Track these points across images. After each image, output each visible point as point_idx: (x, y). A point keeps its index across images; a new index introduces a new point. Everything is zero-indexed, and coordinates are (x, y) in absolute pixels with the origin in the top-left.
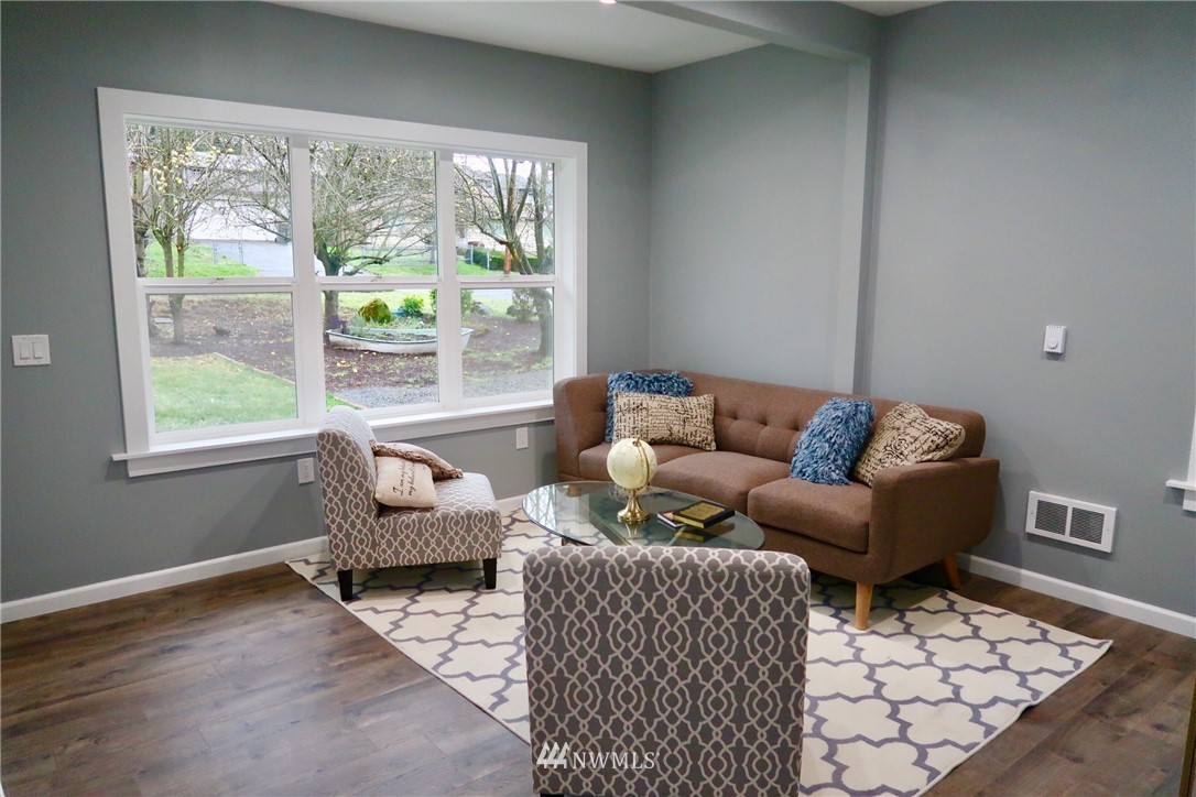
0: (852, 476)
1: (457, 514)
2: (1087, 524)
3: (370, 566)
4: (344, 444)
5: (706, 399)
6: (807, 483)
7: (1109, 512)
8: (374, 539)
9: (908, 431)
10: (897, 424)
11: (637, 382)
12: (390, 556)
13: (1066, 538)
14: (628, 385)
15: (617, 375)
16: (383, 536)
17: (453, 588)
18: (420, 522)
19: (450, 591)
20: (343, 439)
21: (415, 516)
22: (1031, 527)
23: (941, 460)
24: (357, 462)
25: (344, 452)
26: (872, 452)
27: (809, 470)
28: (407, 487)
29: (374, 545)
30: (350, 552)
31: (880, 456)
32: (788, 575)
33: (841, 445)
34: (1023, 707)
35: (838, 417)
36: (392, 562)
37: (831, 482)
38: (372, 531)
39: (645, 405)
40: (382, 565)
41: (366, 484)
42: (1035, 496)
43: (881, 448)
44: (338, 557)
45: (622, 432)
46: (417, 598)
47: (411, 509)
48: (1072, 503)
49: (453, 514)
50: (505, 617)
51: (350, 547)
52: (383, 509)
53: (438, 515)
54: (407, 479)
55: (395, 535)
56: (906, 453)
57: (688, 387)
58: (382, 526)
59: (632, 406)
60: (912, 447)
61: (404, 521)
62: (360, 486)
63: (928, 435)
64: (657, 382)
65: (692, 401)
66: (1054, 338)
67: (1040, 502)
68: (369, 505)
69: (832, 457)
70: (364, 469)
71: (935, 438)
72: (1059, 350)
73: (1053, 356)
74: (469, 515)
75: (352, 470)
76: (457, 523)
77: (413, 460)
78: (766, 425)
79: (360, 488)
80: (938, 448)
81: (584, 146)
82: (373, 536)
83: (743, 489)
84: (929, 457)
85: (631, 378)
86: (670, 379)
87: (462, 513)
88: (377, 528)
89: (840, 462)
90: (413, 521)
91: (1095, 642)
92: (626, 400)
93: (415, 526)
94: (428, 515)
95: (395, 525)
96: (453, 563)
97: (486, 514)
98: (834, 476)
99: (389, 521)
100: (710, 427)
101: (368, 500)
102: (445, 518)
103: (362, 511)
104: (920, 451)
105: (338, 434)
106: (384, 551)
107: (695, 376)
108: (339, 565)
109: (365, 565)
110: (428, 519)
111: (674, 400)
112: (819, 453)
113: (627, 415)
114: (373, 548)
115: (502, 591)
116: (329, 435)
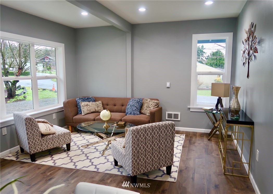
0: (141, 113)
1: (61, 134)
2: (176, 116)
3: (40, 151)
4: (33, 120)
5: (100, 102)
6: (133, 115)
7: (179, 113)
8: (41, 144)
9: (150, 103)
10: (147, 102)
11: (84, 99)
12: (46, 147)
13: (173, 119)
14: (82, 100)
15: (78, 98)
16: (44, 142)
17: (59, 153)
18: (53, 137)
19: (60, 153)
20: (32, 119)
21: (51, 136)
22: (167, 118)
23: (157, 108)
24: (36, 124)
25: (33, 122)
26: (143, 108)
27: (132, 113)
28: (48, 129)
29: (42, 145)
30: (35, 148)
31: (145, 108)
32: (173, 124)
33: (138, 107)
34: (182, 146)
35: (136, 102)
36: (46, 149)
37: (138, 114)
38: (41, 142)
39: (88, 104)
40: (44, 150)
41: (39, 130)
42: (167, 113)
43: (145, 107)
44: (32, 150)
45: (85, 111)
46: (53, 156)
47: (50, 134)
48: (173, 113)
49: (60, 134)
50: (79, 155)
51: (35, 147)
52: (43, 135)
53: (57, 135)
54: (48, 127)
55: (47, 142)
56: (150, 107)
57: (94, 100)
58: (43, 140)
59: (86, 105)
60: (151, 106)
61: (49, 138)
62: (37, 130)
63: (154, 103)
64: (88, 99)
65: (97, 103)
66: (168, 85)
67: (168, 114)
68: (40, 135)
69: (137, 110)
70: (38, 126)
71: (155, 104)
72: (169, 87)
73: (168, 88)
74: (64, 134)
75: (35, 126)
76: (61, 136)
77: (45, 123)
78: (115, 106)
79: (37, 131)
80: (156, 105)
81: (64, 44)
82: (41, 143)
83: (120, 119)
84: (155, 107)
85: (82, 99)
86: (90, 98)
87: (63, 133)
88: (42, 141)
89: (138, 110)
90: (51, 137)
91: (183, 135)
92: (84, 104)
93: (57, 137)
94: (54, 135)
95: (47, 139)
96: (55, 147)
97: (68, 133)
98: (138, 113)
99: (45, 138)
100: (103, 108)
101: (39, 134)
102: (59, 135)
103: (38, 137)
104: (153, 106)
105: (31, 118)
106: (44, 146)
107: (95, 98)
108: (32, 152)
109: (39, 151)
110: (55, 136)
111: (94, 103)
112: (134, 109)
113: (85, 107)
114: (41, 146)
115: (72, 151)
116: (28, 118)
